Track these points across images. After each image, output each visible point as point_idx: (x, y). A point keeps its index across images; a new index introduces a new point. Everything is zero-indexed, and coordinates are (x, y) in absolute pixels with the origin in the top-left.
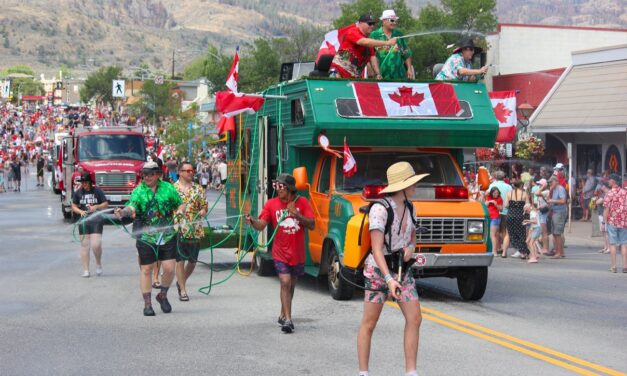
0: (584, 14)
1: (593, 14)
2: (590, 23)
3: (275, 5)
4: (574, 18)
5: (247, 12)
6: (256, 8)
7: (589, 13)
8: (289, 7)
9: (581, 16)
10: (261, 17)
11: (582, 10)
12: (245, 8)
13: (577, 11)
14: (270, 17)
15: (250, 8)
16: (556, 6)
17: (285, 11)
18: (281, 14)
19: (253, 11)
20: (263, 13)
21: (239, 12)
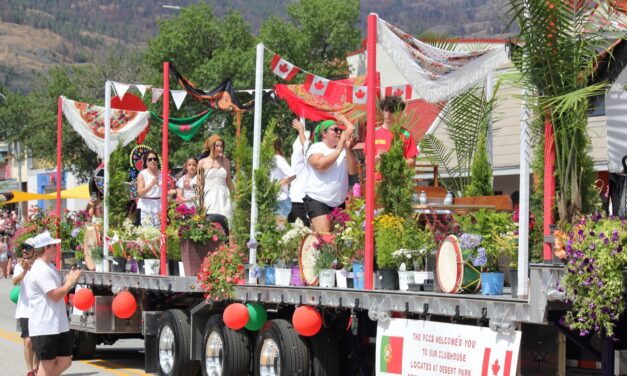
0: (480, 21)
1: (492, 20)
2: (489, 32)
3: (76, 21)
4: (467, 26)
5: (39, 32)
6: (50, 28)
7: (485, 20)
8: (94, 25)
9: (476, 24)
10: (58, 38)
11: (478, 15)
12: (36, 26)
13: (471, 17)
14: (69, 38)
15: (43, 27)
16: (444, 12)
17: (90, 30)
18: (84, 34)
19: (47, 31)
20: (60, 34)
21: (28, 33)
